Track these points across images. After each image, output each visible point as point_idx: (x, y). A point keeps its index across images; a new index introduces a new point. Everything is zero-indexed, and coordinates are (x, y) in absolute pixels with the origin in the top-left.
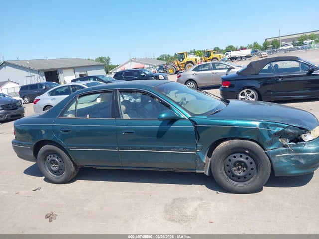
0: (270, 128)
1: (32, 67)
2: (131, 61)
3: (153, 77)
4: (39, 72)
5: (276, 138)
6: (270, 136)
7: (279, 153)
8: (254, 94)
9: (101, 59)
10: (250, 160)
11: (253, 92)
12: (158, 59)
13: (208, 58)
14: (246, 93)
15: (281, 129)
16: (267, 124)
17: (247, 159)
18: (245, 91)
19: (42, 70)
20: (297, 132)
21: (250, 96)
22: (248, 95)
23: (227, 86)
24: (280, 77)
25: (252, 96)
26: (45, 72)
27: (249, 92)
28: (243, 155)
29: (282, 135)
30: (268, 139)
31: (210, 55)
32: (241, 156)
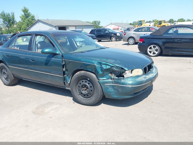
0: (103, 65)
1: (52, 24)
2: (111, 24)
3: (113, 34)
4: (55, 27)
5: (107, 73)
6: (102, 70)
7: (107, 83)
8: (158, 49)
9: (95, 22)
10: (91, 84)
11: (157, 48)
12: (131, 24)
13: (159, 25)
14: (152, 47)
15: (110, 67)
16: (101, 63)
17: (89, 84)
18: (152, 46)
19: (57, 26)
20: (119, 70)
21: (155, 50)
22: (154, 49)
23: (142, 42)
24: (176, 39)
25: (157, 50)
26: (59, 27)
27: (154, 47)
28: (87, 81)
29: (111, 71)
30: (101, 72)
31: (161, 24)
32: (86, 82)
